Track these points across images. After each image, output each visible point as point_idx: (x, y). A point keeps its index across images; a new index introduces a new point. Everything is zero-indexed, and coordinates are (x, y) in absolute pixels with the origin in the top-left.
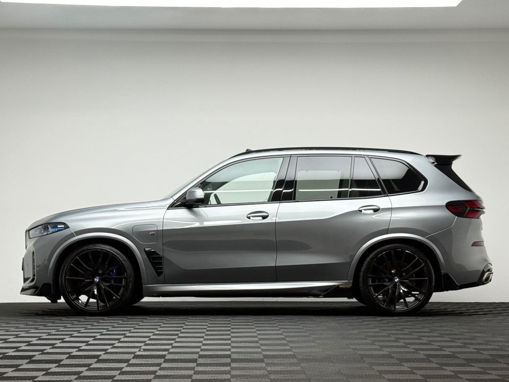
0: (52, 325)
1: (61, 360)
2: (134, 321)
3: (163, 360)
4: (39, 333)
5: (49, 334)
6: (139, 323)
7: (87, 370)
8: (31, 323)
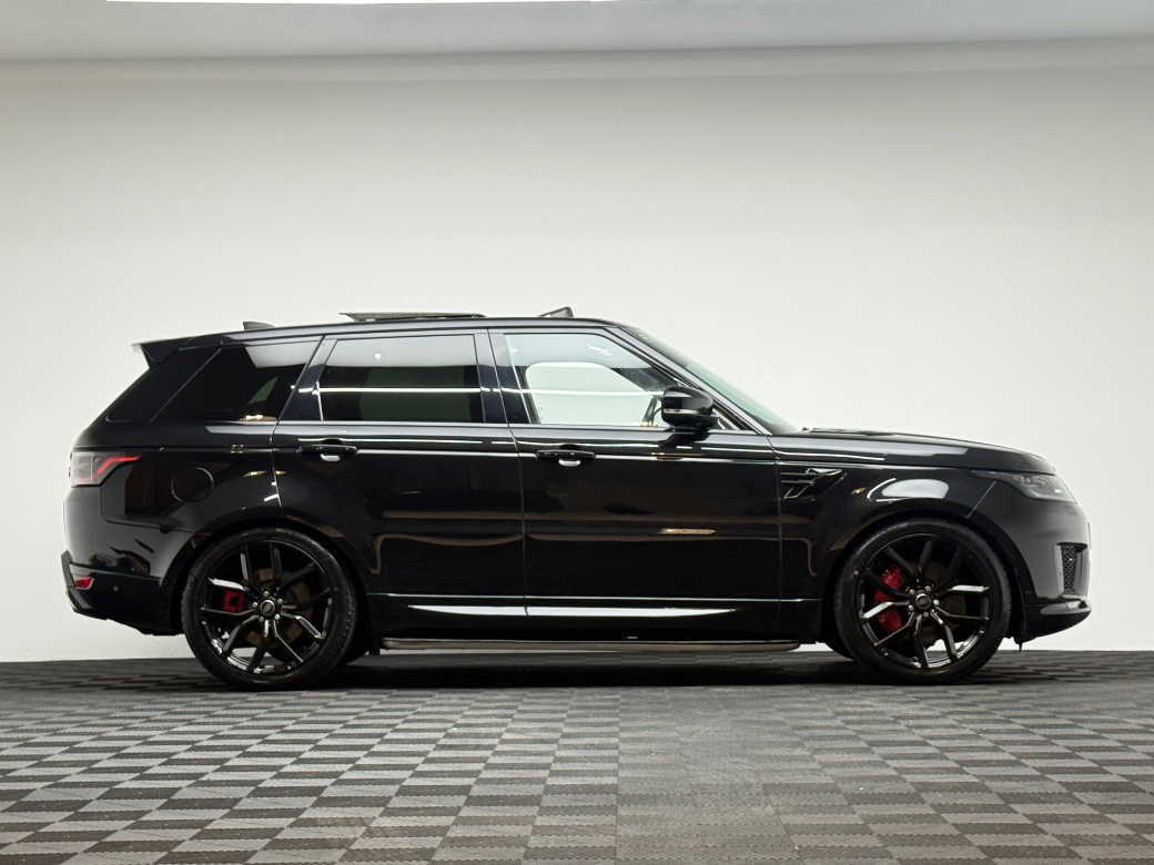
0: (225, 712)
1: (237, 800)
2: (405, 703)
3: (463, 798)
4: (193, 733)
5: (216, 737)
6: (416, 706)
7: (291, 826)
8: (179, 708)
